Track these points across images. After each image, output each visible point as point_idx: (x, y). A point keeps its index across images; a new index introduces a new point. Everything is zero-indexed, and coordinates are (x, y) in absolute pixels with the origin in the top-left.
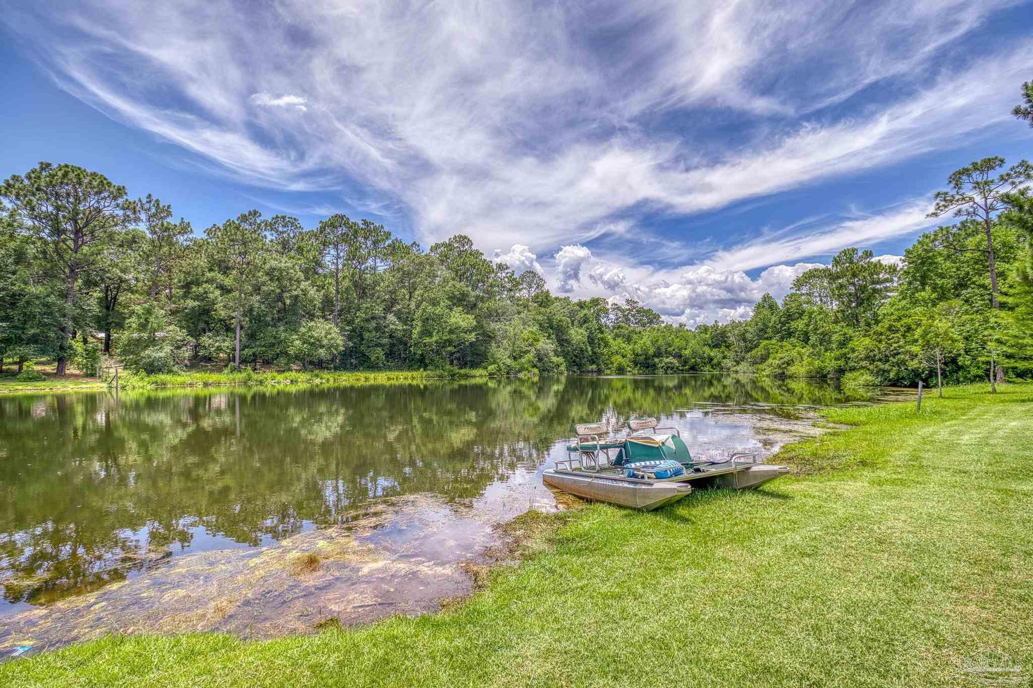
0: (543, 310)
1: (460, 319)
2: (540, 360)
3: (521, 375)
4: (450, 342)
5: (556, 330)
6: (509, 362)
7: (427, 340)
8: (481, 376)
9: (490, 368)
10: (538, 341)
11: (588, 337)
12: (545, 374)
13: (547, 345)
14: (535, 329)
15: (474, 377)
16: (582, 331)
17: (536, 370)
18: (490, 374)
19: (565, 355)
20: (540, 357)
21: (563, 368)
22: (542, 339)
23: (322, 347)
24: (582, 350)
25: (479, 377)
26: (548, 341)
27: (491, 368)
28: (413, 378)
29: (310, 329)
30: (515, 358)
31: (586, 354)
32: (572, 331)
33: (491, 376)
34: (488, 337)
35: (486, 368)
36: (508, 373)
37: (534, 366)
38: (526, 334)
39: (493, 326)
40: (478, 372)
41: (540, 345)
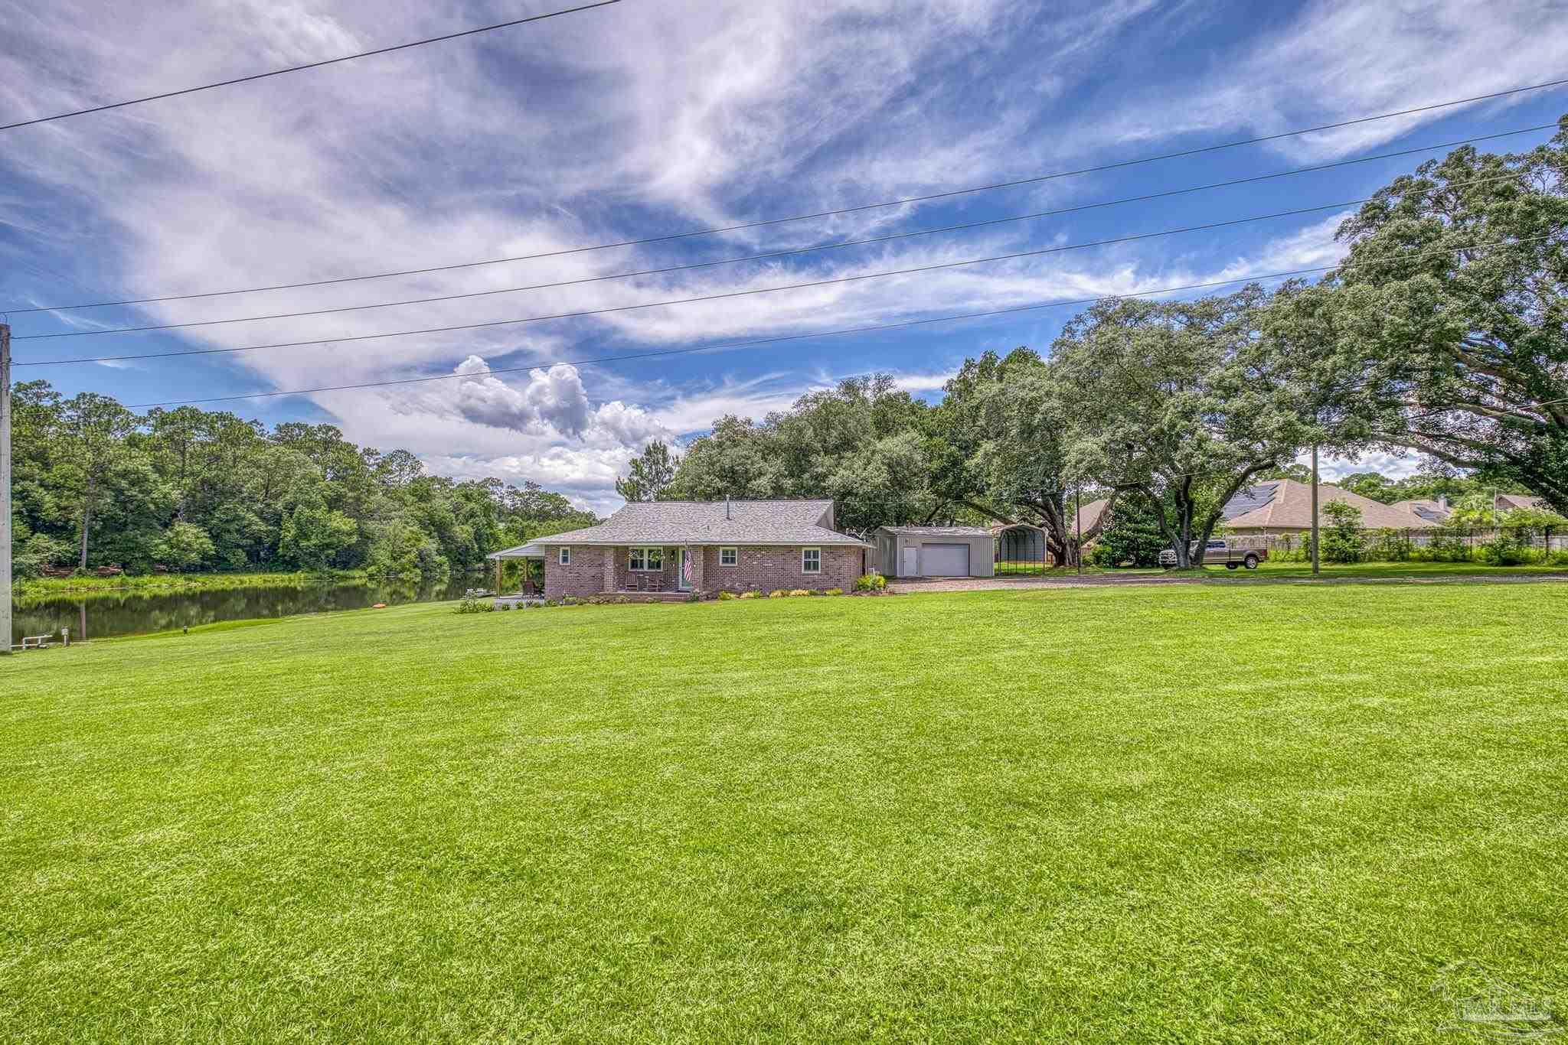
0: (423, 505)
1: (340, 522)
2: (422, 560)
3: (401, 576)
4: (328, 546)
5: (437, 527)
6: (388, 562)
7: (303, 543)
8: (361, 577)
9: (369, 569)
10: (419, 540)
11: (476, 533)
12: (428, 574)
13: (430, 545)
14: (415, 528)
15: (354, 578)
16: (466, 527)
17: (418, 571)
18: (370, 575)
19: (447, 552)
20: (422, 557)
21: (446, 567)
22: (425, 538)
23: (193, 551)
24: (467, 548)
25: (358, 577)
26: (430, 541)
27: (372, 569)
28: (290, 580)
29: (177, 534)
30: (395, 559)
31: (471, 552)
32: (457, 529)
33: (371, 577)
34: (365, 537)
35: (364, 569)
36: (388, 574)
37: (416, 566)
38: (406, 534)
39: (372, 526)
40: (357, 573)
41: (422, 545)
